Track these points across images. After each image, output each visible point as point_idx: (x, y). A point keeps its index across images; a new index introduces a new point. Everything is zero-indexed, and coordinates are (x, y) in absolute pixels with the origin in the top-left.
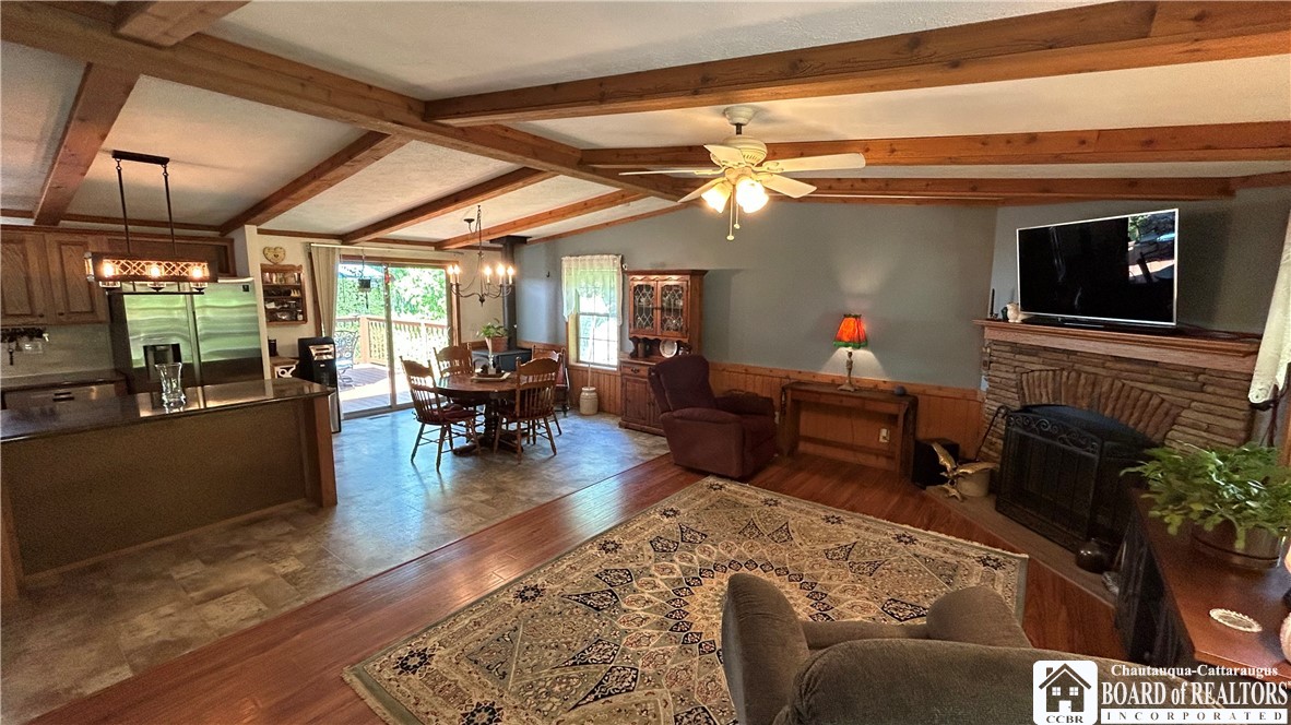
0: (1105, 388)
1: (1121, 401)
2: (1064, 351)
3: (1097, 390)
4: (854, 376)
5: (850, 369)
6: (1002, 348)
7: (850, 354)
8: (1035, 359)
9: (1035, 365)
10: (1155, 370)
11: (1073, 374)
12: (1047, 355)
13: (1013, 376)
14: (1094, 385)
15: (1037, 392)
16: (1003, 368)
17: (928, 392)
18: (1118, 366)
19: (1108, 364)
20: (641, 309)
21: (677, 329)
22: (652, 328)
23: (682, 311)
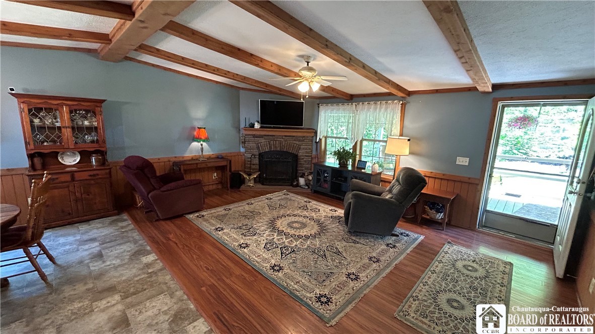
0: (284, 144)
1: (288, 147)
2: (271, 136)
3: (282, 145)
4: (204, 154)
5: (202, 152)
6: (250, 137)
7: (202, 145)
8: (262, 139)
9: (262, 140)
10: (294, 138)
11: (275, 142)
12: (266, 137)
13: (255, 145)
14: (280, 144)
15: (264, 148)
16: (251, 143)
17: (228, 155)
18: (286, 138)
19: (284, 138)
20: (42, 128)
21: (93, 142)
22: (61, 143)
23: (96, 128)
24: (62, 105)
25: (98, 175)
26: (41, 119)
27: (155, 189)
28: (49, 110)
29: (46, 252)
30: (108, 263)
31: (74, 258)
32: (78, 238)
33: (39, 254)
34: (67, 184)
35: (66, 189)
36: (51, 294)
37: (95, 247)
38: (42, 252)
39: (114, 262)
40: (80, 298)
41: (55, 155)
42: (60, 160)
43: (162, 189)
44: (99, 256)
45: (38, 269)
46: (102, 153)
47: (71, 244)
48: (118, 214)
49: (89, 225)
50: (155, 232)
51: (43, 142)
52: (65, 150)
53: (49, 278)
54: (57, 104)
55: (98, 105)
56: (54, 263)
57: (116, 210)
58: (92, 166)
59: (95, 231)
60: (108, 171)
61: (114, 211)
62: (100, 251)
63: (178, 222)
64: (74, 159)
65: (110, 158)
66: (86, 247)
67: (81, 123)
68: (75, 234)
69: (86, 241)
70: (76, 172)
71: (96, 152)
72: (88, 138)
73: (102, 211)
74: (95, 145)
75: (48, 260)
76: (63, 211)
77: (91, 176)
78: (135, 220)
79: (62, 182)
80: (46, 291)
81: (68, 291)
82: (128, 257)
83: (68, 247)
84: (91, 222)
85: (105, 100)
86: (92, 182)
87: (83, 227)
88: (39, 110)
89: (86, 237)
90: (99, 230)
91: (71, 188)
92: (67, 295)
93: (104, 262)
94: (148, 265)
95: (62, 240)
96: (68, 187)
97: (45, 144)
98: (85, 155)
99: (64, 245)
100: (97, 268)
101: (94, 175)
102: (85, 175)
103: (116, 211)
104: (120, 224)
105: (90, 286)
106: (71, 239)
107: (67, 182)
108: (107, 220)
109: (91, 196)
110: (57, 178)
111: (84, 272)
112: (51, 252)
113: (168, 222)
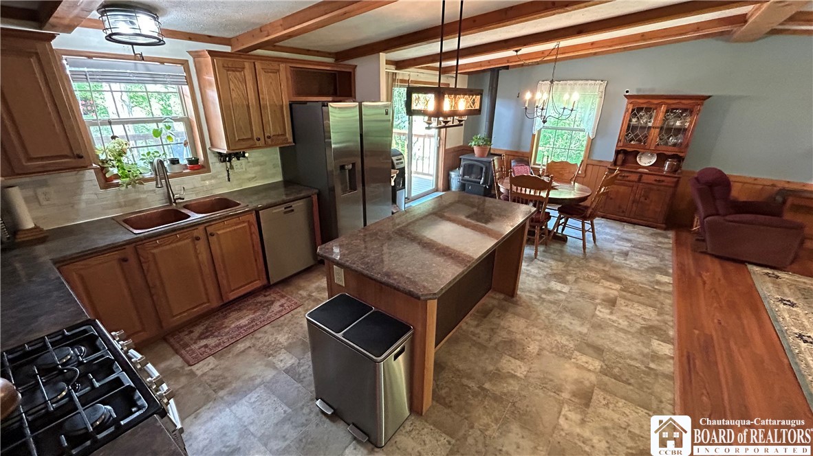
20: (635, 128)
21: (675, 145)
22: (644, 143)
23: (685, 130)
24: (660, 105)
25: (663, 181)
26: (638, 119)
27: (718, 214)
28: (648, 110)
29: (593, 232)
30: (628, 262)
31: (609, 246)
32: (619, 234)
33: (588, 231)
34: (632, 183)
35: (630, 189)
36: (583, 259)
37: (626, 246)
38: (591, 230)
39: (633, 264)
40: (597, 272)
41: (636, 154)
42: (638, 160)
43: (728, 218)
44: (626, 254)
45: (584, 239)
46: (680, 159)
47: (612, 235)
48: (665, 229)
49: (634, 228)
50: (689, 262)
51: (631, 141)
52: (646, 151)
53: (587, 250)
54: (657, 104)
55: (699, 102)
56: (595, 242)
57: (665, 224)
58: (663, 171)
59: (635, 235)
60: (676, 179)
61: (662, 224)
62: (628, 251)
63: (730, 266)
64: (649, 161)
65: (685, 166)
66: (621, 243)
67: (672, 123)
68: (619, 229)
69: (623, 239)
70: (646, 174)
71: (673, 157)
72: (672, 140)
73: (651, 220)
74: (676, 149)
75: (592, 239)
76: (620, 207)
77: (656, 180)
78: (678, 243)
79: (629, 181)
80: (581, 256)
81: (592, 263)
82: (646, 267)
83: (608, 237)
84: (636, 226)
85: (709, 97)
86: (655, 187)
87: (628, 228)
88: (640, 109)
89: (625, 236)
90: (639, 235)
91: (635, 188)
92: (590, 265)
93: (626, 260)
94: (655, 357)
95: (608, 230)
96: (632, 187)
97: (632, 143)
98: (662, 158)
99: (607, 234)
100: (618, 261)
101: (659, 181)
102: (651, 179)
103: (664, 226)
104: (660, 239)
105: (607, 269)
106: (614, 232)
107: (633, 181)
108: (651, 230)
109: (647, 201)
110: (627, 176)
111: (609, 258)
112: (596, 235)
113: (717, 261)
